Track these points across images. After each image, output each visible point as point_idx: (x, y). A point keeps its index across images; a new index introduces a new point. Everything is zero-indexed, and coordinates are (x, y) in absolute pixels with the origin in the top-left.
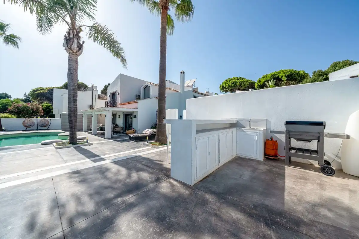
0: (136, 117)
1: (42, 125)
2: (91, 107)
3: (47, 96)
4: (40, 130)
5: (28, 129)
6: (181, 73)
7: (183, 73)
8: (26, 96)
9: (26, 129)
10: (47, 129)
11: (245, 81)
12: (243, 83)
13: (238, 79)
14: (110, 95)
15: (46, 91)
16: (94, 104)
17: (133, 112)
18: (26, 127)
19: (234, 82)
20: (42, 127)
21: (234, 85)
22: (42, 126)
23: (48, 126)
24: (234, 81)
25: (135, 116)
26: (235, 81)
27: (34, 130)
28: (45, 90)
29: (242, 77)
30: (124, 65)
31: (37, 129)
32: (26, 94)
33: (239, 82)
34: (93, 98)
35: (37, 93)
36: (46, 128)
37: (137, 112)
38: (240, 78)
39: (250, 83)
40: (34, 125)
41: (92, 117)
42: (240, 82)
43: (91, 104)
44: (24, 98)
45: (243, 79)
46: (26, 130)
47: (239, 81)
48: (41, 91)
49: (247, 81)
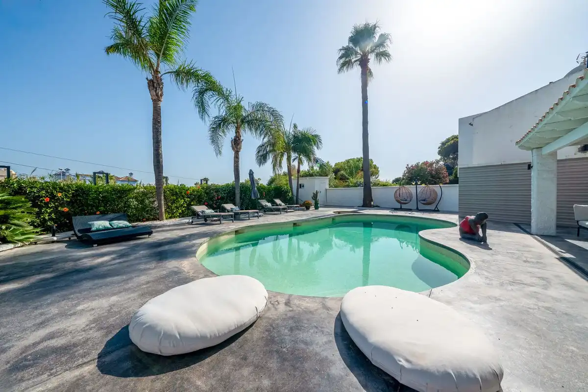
1: (424, 200)
4: (421, 210)
9: (401, 206)
10: (434, 209)
20: (424, 204)
22: (425, 202)
23: (436, 203)
27: (410, 210)
31: (418, 210)
36: (432, 207)
40: (412, 200)
46: (401, 209)
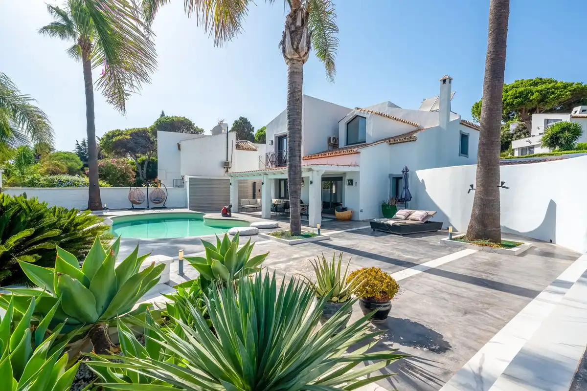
0: (352, 185)
2: (226, 165)
3: (129, 145)
4: (153, 208)
5: (136, 206)
6: (444, 81)
7: (447, 81)
8: (79, 147)
9: (133, 206)
11: (557, 88)
12: (553, 93)
13: (535, 84)
14: (273, 139)
15: (128, 137)
16: (229, 160)
17: (345, 173)
18: (133, 202)
19: (521, 93)
20: (157, 203)
21: (519, 100)
22: (156, 201)
23: (164, 202)
24: (521, 89)
25: (351, 182)
26: (525, 90)
28: (126, 135)
29: (545, 77)
30: (330, 73)
31: (148, 208)
32: (79, 143)
33: (538, 91)
34: (227, 148)
35: (114, 140)
36: (161, 205)
37: (358, 172)
38: (542, 81)
39: (574, 90)
40: (144, 201)
41: (263, 184)
42: (541, 91)
43: (225, 159)
44: (76, 150)
45: (550, 81)
47: (539, 88)
48: (121, 137)
49: (565, 87)
